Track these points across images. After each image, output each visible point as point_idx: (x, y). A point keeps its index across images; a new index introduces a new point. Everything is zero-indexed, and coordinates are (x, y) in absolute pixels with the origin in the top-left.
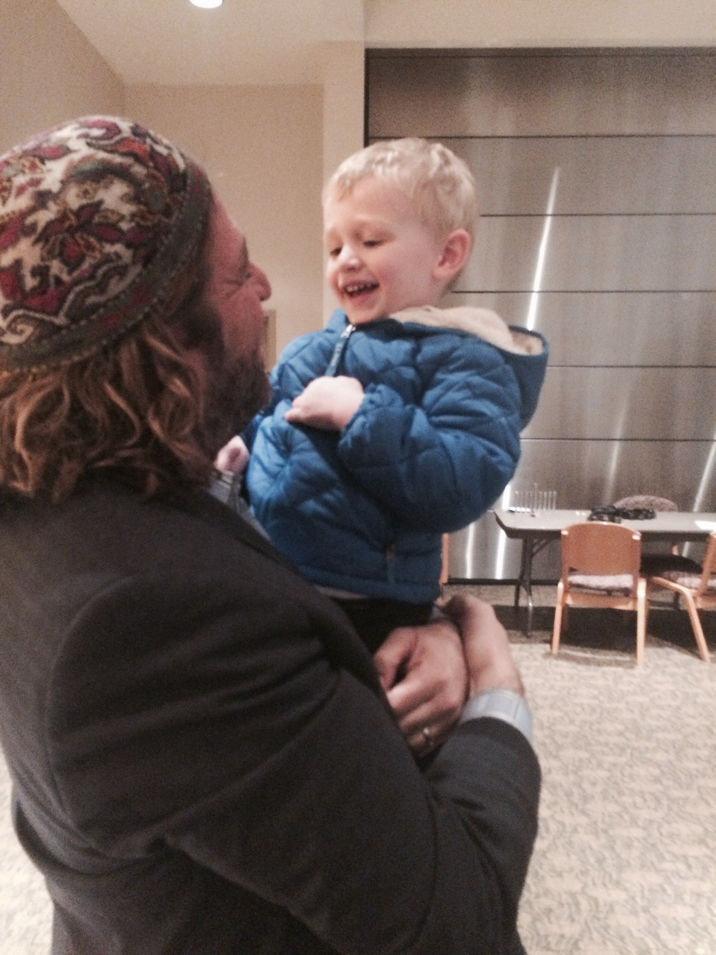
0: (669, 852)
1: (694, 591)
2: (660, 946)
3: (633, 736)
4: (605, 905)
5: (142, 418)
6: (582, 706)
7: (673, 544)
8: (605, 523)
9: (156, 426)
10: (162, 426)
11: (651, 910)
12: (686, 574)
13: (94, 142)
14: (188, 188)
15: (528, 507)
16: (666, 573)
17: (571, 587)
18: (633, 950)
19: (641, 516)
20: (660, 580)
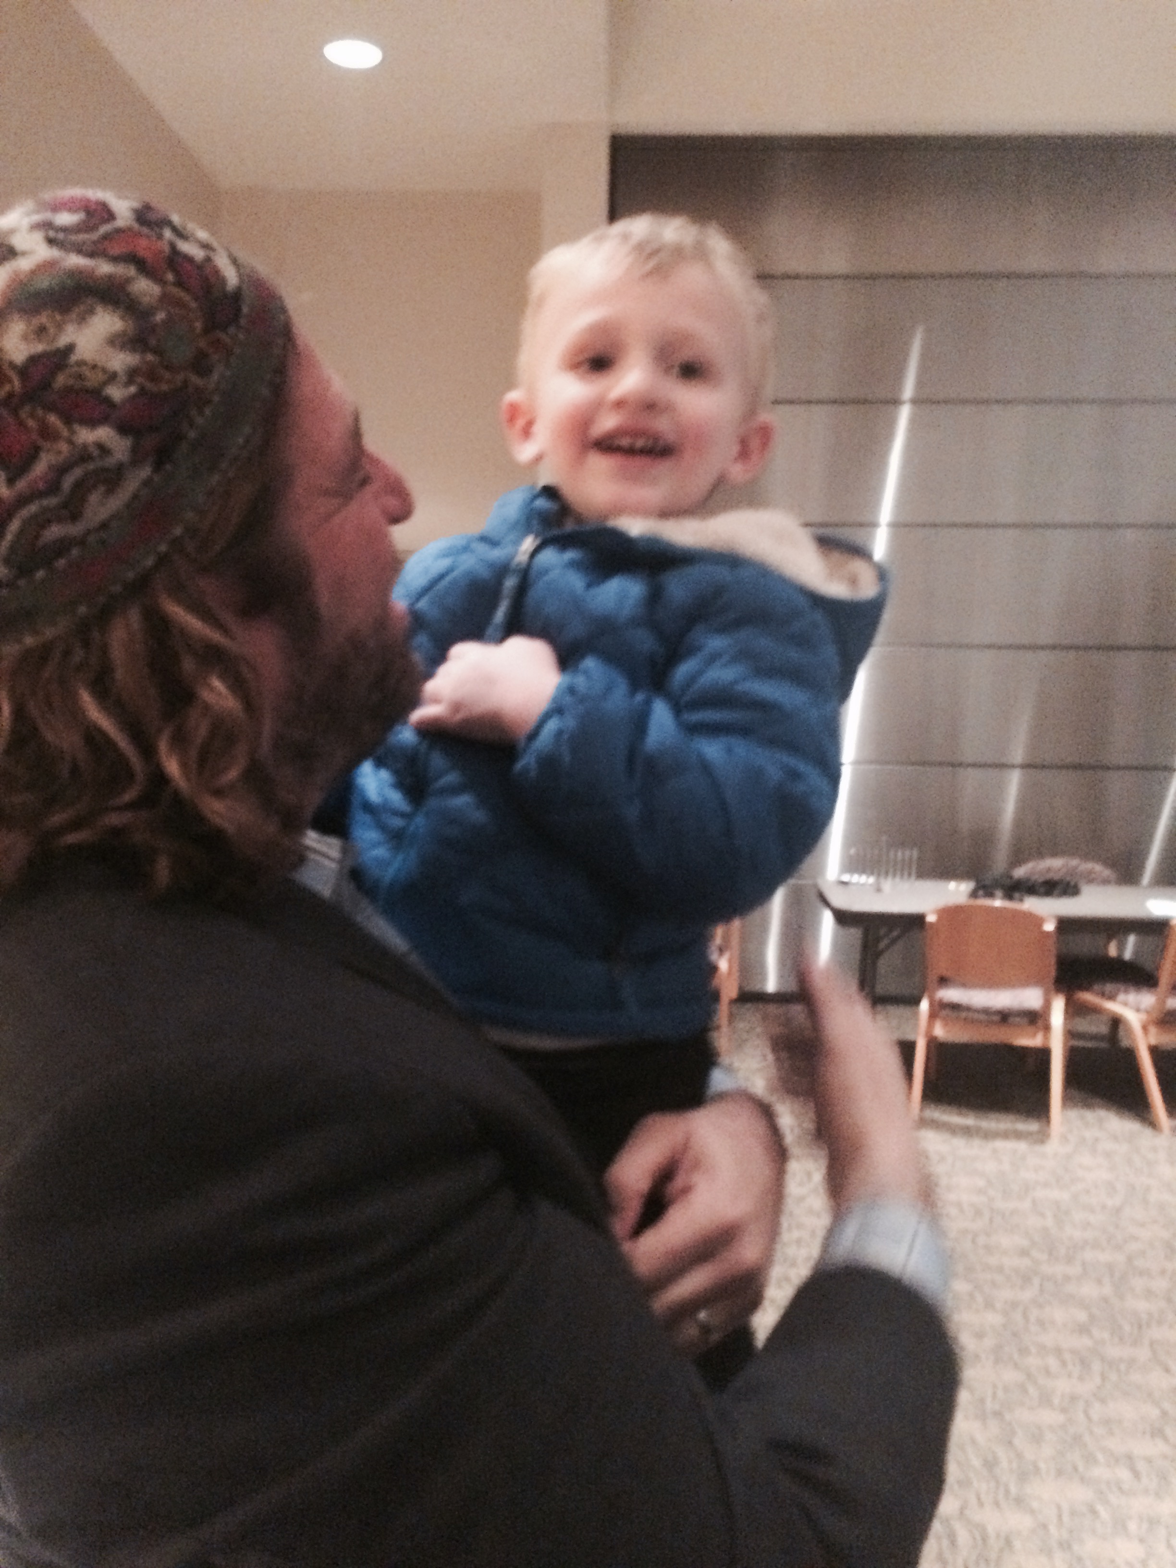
0: (1103, 1450)
1: (1143, 1016)
5: (148, 751)
7: (1110, 938)
8: (997, 902)
9: (172, 767)
10: (184, 766)
12: (1131, 987)
13: (61, 236)
14: (243, 322)
15: (871, 875)
16: (1097, 986)
17: (941, 1009)
19: (1056, 892)
20: (1088, 997)
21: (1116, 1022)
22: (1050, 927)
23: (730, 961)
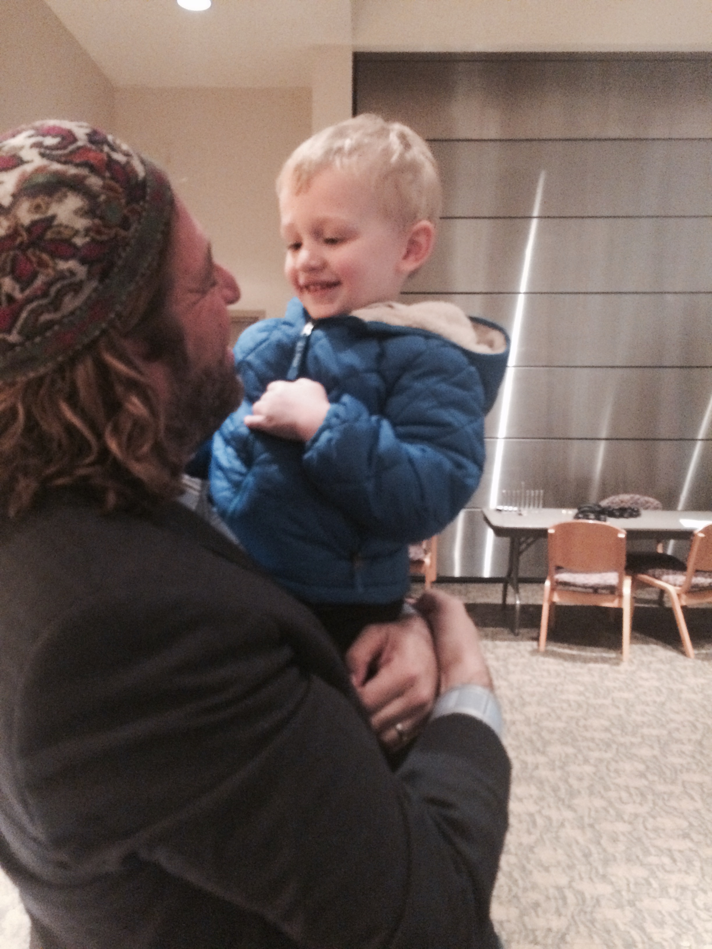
0: (654, 846)
1: (678, 588)
2: (646, 940)
3: (619, 732)
4: (592, 898)
5: (100, 436)
6: (568, 701)
7: (659, 542)
8: (591, 522)
9: (113, 445)
10: (119, 445)
11: (637, 903)
12: (671, 571)
13: (48, 152)
14: (148, 198)
15: (515, 506)
16: (651, 571)
17: (558, 585)
18: (619, 942)
19: (626, 515)
20: (645, 577)
21: (662, 592)
22: (622, 535)
23: (431, 558)
